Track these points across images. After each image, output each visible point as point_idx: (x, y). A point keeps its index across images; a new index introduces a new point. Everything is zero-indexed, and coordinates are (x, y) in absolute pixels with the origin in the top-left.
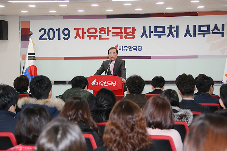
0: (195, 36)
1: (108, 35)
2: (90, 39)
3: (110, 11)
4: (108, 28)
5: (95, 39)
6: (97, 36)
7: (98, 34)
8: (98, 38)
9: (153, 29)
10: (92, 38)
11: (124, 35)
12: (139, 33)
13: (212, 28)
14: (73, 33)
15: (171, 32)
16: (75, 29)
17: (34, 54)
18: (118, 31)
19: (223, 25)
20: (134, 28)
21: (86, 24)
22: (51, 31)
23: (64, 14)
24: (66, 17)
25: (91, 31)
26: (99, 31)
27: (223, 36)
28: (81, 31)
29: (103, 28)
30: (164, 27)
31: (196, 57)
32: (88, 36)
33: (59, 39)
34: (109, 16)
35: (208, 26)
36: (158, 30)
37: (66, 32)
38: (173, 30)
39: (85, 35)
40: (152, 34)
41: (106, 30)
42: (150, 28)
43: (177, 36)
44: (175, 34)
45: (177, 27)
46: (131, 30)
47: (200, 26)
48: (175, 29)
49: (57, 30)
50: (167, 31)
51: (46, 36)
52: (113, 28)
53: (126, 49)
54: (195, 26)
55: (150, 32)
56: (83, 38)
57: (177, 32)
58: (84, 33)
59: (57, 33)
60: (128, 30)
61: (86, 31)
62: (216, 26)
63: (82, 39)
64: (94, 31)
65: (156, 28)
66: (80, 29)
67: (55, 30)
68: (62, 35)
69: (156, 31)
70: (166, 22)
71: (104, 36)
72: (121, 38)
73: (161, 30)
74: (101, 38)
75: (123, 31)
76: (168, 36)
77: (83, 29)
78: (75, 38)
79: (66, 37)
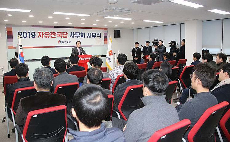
0: (91, 37)
1: (55, 36)
2: (46, 37)
3: (56, 23)
4: (55, 32)
5: (48, 37)
6: (50, 36)
7: (50, 35)
8: (50, 37)
9: (75, 34)
10: (47, 37)
11: (62, 36)
12: (69, 35)
13: (97, 34)
14: (37, 34)
15: (82, 35)
16: (38, 32)
17: (22, 45)
18: (60, 34)
19: (100, 33)
20: (67, 33)
21: (44, 30)
22: (25, 33)
23: (32, 25)
24: (33, 26)
25: (46, 34)
26: (50, 34)
27: (100, 38)
28: (41, 34)
29: (52, 32)
30: (79, 33)
31: (92, 46)
32: (45, 36)
33: (30, 37)
34: (55, 27)
35: (95, 33)
36: (77, 34)
37: (33, 34)
38: (83, 34)
40: (75, 36)
41: (54, 33)
42: (74, 33)
43: (85, 37)
44: (84, 36)
45: (84, 33)
46: (65, 34)
47: (93, 33)
48: (84, 34)
49: (28, 33)
50: (81, 35)
51: (22, 36)
52: (57, 32)
53: (63, 43)
54: (91, 33)
55: (74, 35)
56: (43, 37)
57: (84, 35)
58: (43, 35)
59: (28, 34)
60: (64, 34)
61: (44, 33)
62: (98, 33)
64: (48, 34)
65: (76, 33)
66: (41, 32)
67: (27, 33)
68: (31, 36)
69: (76, 35)
70: (80, 31)
71: (52, 36)
72: (61, 37)
73: (78, 34)
74: (51, 37)
75: (62, 34)
76: (81, 37)
77: (42, 32)
78: (38, 37)
79: (33, 36)
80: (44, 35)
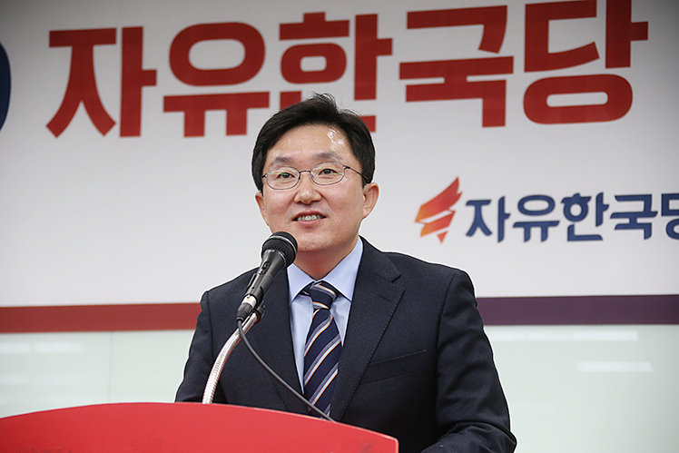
1: (365, 89)
2: (194, 128)
4: (367, 24)
5: (235, 126)
6: (261, 100)
7: (269, 79)
10: (216, 120)
11: (518, 82)
16: (57, 39)
20: (619, 6)
25: (206, 55)
26: (275, 49)
28: (108, 64)
29: (315, 24)
32: (171, 104)
39: (151, 99)
41: (348, 44)
46: (592, 31)
56: (131, 126)
58: (136, 79)
61: (156, 56)
63: (116, 129)
66: (106, 36)
72: (494, 116)
75: (514, 43)
78: (58, 125)
80: (150, 78)
